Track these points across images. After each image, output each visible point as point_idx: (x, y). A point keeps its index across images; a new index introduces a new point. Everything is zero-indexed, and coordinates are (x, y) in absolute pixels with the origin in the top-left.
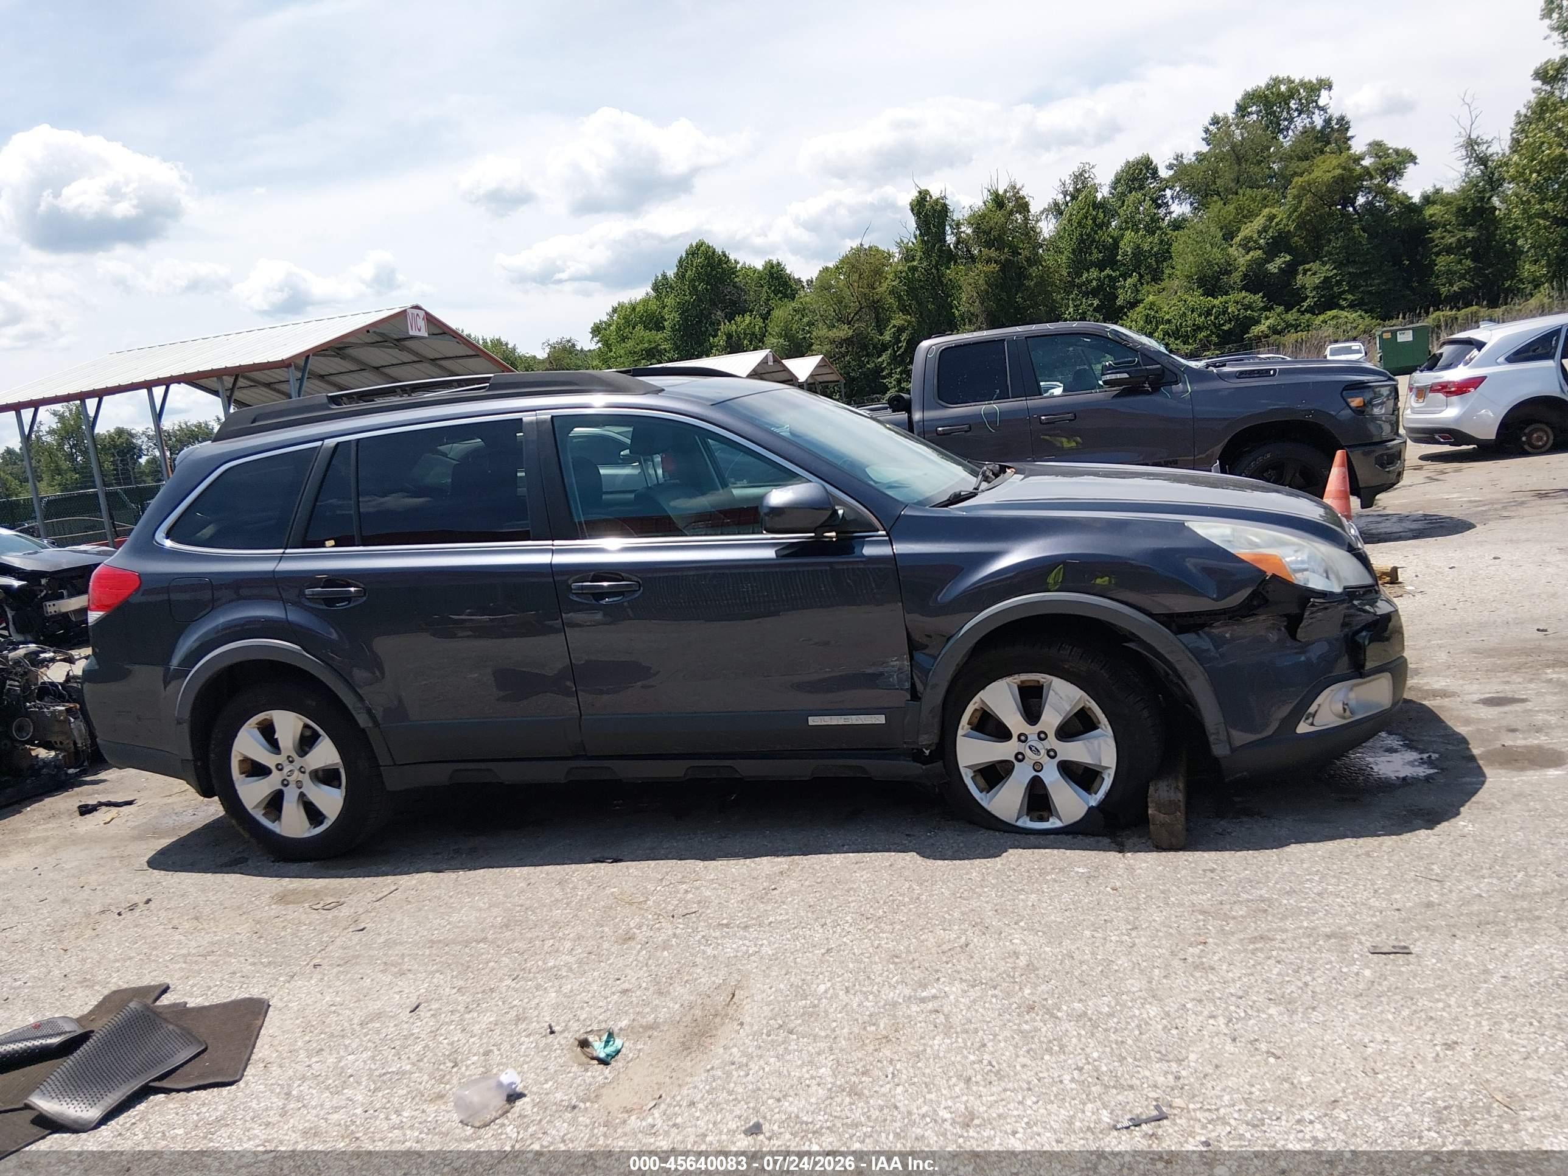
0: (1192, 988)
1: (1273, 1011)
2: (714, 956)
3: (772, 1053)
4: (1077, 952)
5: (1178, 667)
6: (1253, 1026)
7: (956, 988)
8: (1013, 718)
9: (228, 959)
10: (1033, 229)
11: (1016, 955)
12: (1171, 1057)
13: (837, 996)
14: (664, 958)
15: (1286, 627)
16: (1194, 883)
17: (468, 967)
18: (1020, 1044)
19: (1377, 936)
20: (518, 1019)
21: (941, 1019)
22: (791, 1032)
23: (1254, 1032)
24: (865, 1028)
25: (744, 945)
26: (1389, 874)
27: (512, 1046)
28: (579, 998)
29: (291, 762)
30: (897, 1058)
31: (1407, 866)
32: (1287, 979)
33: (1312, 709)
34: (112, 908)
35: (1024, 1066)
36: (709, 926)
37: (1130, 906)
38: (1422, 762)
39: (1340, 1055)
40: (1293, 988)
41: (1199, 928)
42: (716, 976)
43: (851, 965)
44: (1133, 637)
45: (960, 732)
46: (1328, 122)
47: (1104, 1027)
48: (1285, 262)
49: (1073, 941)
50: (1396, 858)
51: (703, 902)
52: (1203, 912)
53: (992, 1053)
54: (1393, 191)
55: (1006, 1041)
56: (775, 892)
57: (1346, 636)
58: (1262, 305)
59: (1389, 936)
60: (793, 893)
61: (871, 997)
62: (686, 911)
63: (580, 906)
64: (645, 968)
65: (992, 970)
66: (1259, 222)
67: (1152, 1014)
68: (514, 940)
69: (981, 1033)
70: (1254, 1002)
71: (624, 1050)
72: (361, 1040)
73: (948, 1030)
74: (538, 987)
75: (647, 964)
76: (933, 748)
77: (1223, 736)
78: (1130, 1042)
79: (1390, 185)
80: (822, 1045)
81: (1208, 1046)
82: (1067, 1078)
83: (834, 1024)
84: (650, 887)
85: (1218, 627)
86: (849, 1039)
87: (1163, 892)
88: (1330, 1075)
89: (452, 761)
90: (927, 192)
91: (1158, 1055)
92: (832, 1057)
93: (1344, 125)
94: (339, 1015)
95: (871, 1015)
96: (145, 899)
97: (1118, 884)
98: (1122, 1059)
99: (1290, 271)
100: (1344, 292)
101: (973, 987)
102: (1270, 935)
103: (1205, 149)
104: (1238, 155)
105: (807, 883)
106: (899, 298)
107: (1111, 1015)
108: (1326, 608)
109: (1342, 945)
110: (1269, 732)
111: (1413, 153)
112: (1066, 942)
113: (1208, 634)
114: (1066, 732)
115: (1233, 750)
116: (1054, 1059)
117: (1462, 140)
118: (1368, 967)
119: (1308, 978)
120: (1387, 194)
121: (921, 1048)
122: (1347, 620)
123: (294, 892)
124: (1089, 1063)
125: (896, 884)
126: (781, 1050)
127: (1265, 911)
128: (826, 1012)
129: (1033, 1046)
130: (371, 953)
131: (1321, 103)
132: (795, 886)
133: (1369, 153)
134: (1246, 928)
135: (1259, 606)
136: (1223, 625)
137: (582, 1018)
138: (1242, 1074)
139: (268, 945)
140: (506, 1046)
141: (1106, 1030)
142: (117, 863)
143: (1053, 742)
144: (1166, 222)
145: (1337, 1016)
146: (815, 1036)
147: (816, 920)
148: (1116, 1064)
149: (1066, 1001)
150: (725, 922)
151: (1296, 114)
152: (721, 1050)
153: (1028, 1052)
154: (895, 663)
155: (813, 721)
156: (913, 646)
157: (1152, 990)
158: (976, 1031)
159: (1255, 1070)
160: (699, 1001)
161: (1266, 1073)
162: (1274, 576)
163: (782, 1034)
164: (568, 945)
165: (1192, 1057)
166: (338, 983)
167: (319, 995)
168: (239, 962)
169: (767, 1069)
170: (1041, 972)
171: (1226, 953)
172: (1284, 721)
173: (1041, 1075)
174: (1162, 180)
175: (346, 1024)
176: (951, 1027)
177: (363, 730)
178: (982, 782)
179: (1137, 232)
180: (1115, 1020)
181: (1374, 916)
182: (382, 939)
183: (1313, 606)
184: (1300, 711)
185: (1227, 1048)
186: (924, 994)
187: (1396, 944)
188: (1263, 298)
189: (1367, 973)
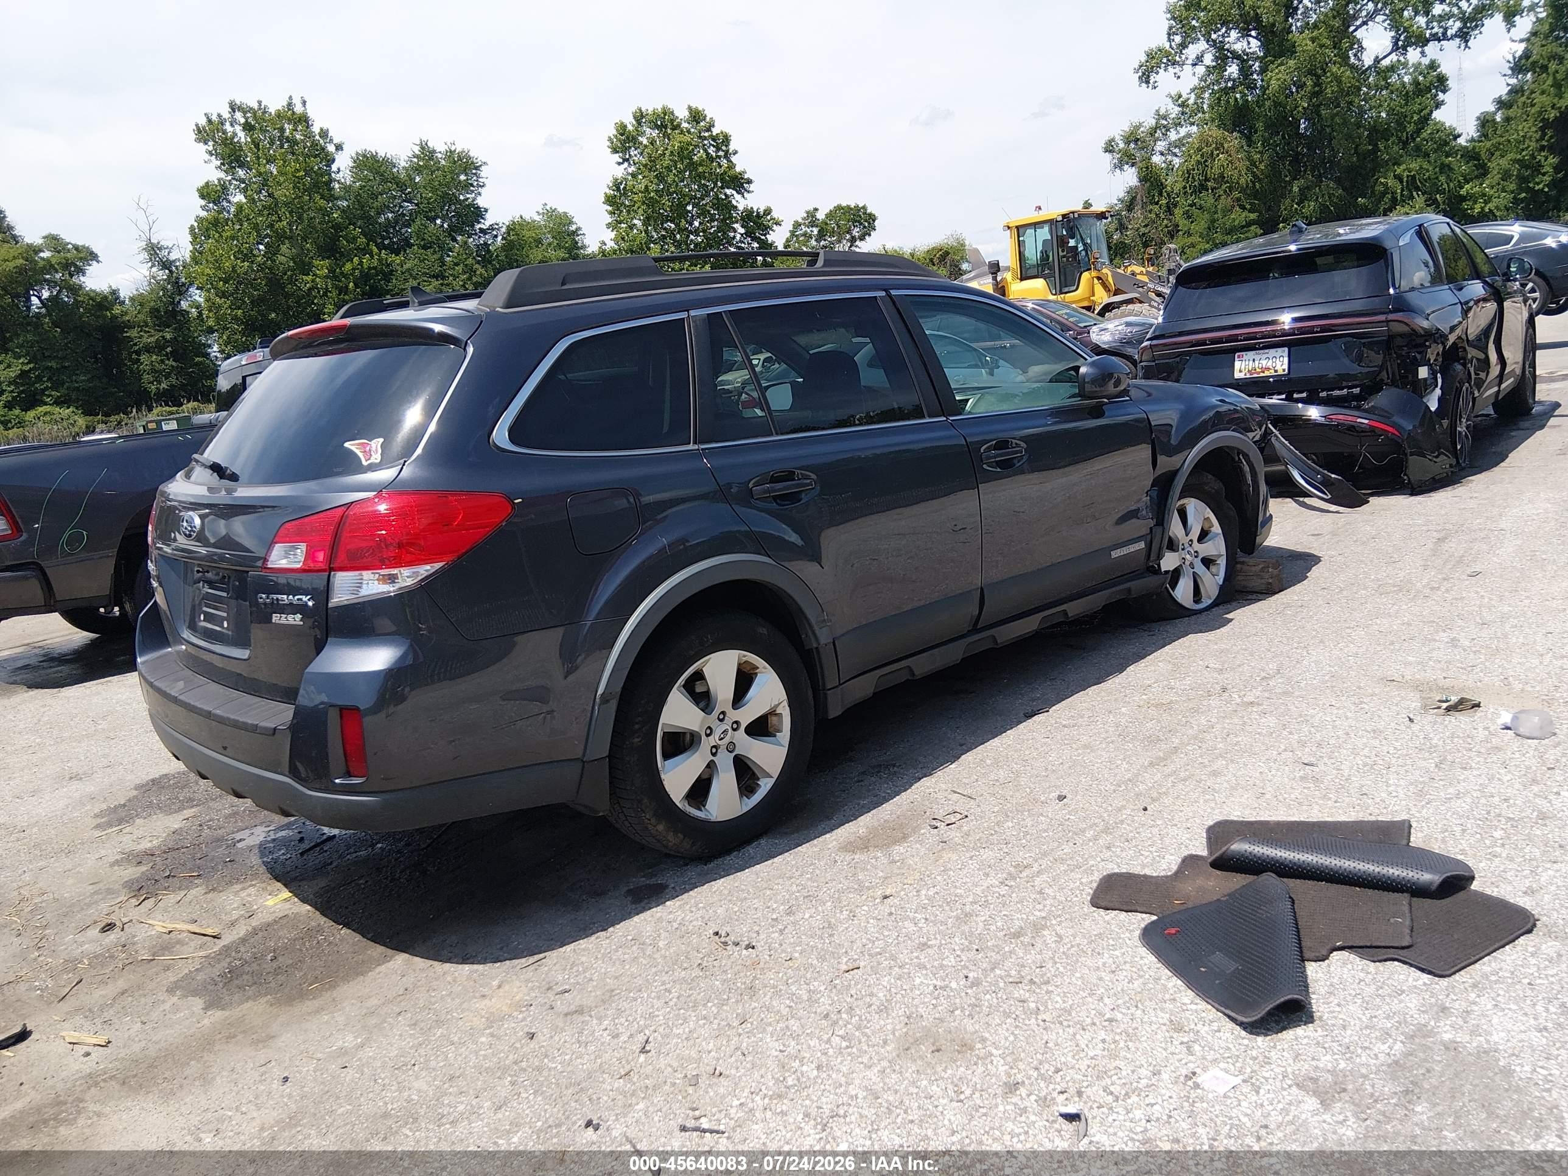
8: (1180, 533)
29: (722, 720)
54: (79, 287)
79: (75, 280)
111: (94, 251)
117: (143, 244)
120: (73, 289)
133: (46, 245)
143: (1196, 546)
154: (1144, 499)
155: (1115, 554)
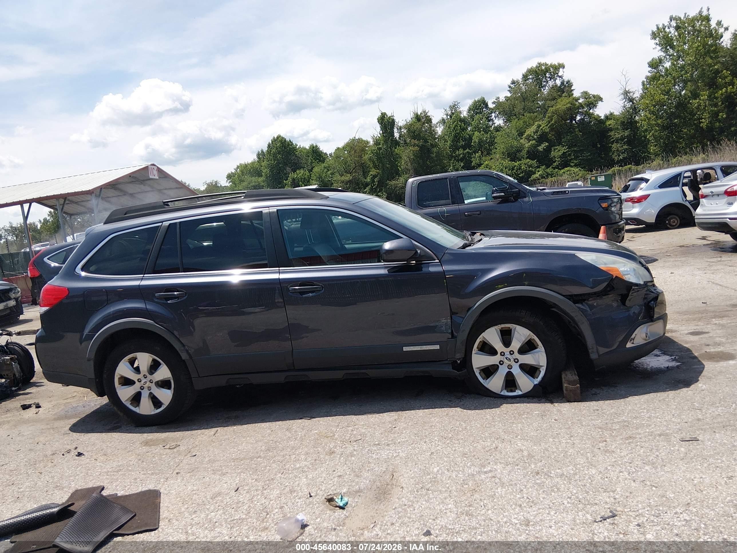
0: (608, 461)
1: (647, 468)
2: (378, 458)
3: (422, 500)
4: (549, 448)
5: (576, 319)
6: (641, 474)
7: (499, 467)
8: (498, 345)
9: (130, 473)
10: (434, 130)
11: (522, 451)
12: (609, 490)
13: (444, 473)
14: (353, 460)
15: (620, 300)
16: (592, 416)
17: (257, 470)
18: (539, 489)
19: (681, 434)
20: (291, 492)
21: (497, 480)
22: (428, 490)
23: (642, 477)
24: (463, 486)
25: (391, 453)
26: (676, 408)
27: (293, 504)
28: (318, 480)
29: (145, 378)
30: (483, 498)
31: (683, 404)
32: (648, 454)
33: (633, 337)
34: (58, 452)
35: (544, 498)
36: (370, 445)
37: (566, 427)
38: (673, 360)
39: (683, 484)
40: (652, 458)
41: (600, 435)
42: (382, 467)
43: (445, 459)
44: (555, 306)
45: (473, 352)
46: (562, 83)
47: (574, 479)
48: (545, 146)
49: (546, 443)
50: (677, 401)
51: (363, 435)
52: (600, 428)
53: (527, 493)
54: (593, 114)
55: (531, 488)
56: (395, 429)
57: (645, 303)
58: (536, 165)
59: (686, 434)
60: (404, 428)
61: (460, 472)
62: (355, 439)
63: (302, 440)
64: (346, 466)
65: (513, 458)
66: (534, 128)
67: (594, 473)
68: (275, 456)
69: (518, 485)
70: (637, 464)
71: (349, 502)
72: (215, 506)
73: (503, 485)
74: (296, 477)
75: (346, 463)
76: (461, 360)
77: (595, 350)
78: (588, 485)
79: (591, 111)
80: (446, 495)
81: (624, 485)
82: (565, 502)
83: (448, 485)
84: (334, 429)
85: (591, 301)
86: (457, 491)
87: (578, 420)
88: (682, 493)
89: (228, 374)
90: (385, 114)
91: (603, 490)
92: (452, 500)
93: (569, 84)
94: (198, 495)
95: (463, 480)
96: (74, 447)
97: (557, 418)
98: (587, 493)
99: (548, 150)
100: (572, 159)
101: (507, 465)
102: (634, 436)
103: (509, 95)
104: (524, 98)
105: (410, 424)
106: (374, 162)
107: (575, 474)
108: (638, 291)
109: (667, 439)
110: (615, 347)
111: (601, 96)
112: (543, 444)
113: (587, 304)
114: (523, 351)
115: (599, 356)
116: (556, 494)
117: (622, 91)
118: (682, 447)
119: (658, 453)
120: (590, 115)
121: (493, 494)
122: (646, 296)
123: (151, 440)
124: (573, 495)
125: (453, 422)
126: (426, 497)
127: (628, 426)
128: (441, 480)
129: (545, 489)
130: (203, 466)
131: (559, 74)
132: (404, 426)
133: (582, 97)
134: (622, 434)
135: (609, 291)
136: (594, 300)
137: (323, 489)
138: (643, 495)
139: (148, 465)
140: (290, 504)
141: (575, 481)
142: (52, 431)
143: (517, 355)
144: (493, 128)
145: (676, 468)
146: (440, 491)
147: (421, 440)
148: (585, 495)
149: (552, 470)
150: (377, 443)
151: (549, 79)
152: (397, 500)
153: (543, 492)
154: (444, 321)
155: (405, 349)
156: (452, 313)
157: (590, 462)
158: (516, 484)
159: (648, 493)
160: (377, 479)
161: (653, 494)
162: (616, 277)
163: (424, 492)
164: (303, 457)
165: (618, 489)
166: (192, 481)
167: (184, 487)
168: (136, 473)
169: (423, 507)
170: (536, 457)
171: (617, 445)
172: (621, 342)
173: (553, 501)
174: (490, 109)
175: (204, 499)
176: (504, 483)
177: (184, 361)
178: (484, 375)
179: (480, 132)
180: (578, 476)
181: (676, 425)
182: (207, 459)
183: (633, 290)
184: (628, 337)
185: (633, 485)
186: (485, 470)
187: (691, 437)
188: (537, 162)
189: (682, 449)
